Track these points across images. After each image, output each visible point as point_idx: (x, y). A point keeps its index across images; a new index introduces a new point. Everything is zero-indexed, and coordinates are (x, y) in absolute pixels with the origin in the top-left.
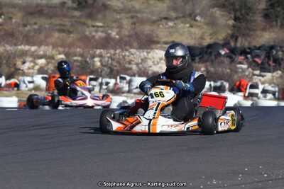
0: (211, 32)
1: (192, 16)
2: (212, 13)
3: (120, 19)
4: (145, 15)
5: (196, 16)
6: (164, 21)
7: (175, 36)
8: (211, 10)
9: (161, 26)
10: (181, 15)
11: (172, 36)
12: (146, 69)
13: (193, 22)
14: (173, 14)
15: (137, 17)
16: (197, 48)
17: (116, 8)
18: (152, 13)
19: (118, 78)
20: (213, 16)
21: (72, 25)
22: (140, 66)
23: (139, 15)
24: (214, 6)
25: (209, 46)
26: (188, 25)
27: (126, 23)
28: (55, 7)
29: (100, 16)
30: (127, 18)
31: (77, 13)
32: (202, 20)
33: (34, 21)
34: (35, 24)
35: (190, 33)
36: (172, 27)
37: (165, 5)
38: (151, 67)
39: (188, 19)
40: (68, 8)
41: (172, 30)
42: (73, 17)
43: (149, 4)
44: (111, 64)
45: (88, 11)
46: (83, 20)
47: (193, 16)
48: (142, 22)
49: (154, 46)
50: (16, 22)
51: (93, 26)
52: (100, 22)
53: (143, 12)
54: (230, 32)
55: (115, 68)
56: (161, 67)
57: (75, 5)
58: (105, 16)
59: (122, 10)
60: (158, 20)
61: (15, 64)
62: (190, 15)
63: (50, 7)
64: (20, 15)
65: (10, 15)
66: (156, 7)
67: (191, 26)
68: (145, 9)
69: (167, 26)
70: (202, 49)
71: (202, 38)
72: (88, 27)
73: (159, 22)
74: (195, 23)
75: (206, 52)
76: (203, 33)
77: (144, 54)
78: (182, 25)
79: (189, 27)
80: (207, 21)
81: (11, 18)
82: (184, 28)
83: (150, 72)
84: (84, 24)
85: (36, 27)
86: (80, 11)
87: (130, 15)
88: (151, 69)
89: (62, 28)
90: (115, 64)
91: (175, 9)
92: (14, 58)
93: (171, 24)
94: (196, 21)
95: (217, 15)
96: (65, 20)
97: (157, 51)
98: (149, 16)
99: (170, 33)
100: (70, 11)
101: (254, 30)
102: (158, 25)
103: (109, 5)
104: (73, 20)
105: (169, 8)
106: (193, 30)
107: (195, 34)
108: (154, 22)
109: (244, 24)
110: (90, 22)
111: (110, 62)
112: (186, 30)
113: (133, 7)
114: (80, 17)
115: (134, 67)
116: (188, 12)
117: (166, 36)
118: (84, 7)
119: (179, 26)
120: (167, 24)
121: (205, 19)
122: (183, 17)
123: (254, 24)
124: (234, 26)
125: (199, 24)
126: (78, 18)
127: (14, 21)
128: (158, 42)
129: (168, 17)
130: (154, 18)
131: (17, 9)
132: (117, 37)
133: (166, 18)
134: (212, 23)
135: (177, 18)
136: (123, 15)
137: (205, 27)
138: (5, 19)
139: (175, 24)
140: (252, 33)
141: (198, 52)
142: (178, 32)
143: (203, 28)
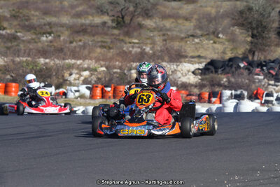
0: (232, 47)
1: (215, 33)
2: (232, 31)
3: (153, 36)
4: (175, 33)
5: (218, 34)
6: (191, 38)
8: (231, 28)
10: (205, 33)
11: (198, 51)
13: (216, 39)
14: (199, 32)
16: (219, 61)
17: (149, 27)
18: (180, 31)
20: (233, 33)
21: (112, 42)
23: (169, 33)
24: (234, 26)
25: (230, 60)
26: (212, 42)
27: (159, 40)
28: (97, 26)
29: (135, 34)
30: (159, 36)
31: (116, 32)
33: (79, 38)
34: (80, 41)
35: (214, 49)
37: (192, 24)
39: (212, 36)
40: (109, 27)
41: (198, 46)
42: (113, 35)
43: (178, 23)
45: (126, 29)
46: (121, 37)
48: (173, 39)
49: (183, 60)
50: (64, 39)
51: (130, 43)
52: (136, 39)
53: (173, 31)
54: (248, 47)
56: (189, 79)
57: (114, 25)
58: (140, 34)
59: (154, 28)
60: (186, 38)
61: (63, 76)
62: (214, 33)
63: (93, 26)
64: (67, 33)
65: (59, 33)
66: (184, 26)
67: (215, 43)
68: (175, 27)
70: (224, 62)
71: (224, 52)
72: (126, 43)
73: (187, 39)
74: (218, 40)
76: (225, 48)
77: (173, 67)
78: (207, 41)
80: (228, 38)
81: (59, 36)
83: (179, 83)
84: (122, 40)
85: (81, 43)
86: (119, 30)
87: (161, 33)
88: (180, 79)
89: (103, 44)
91: (201, 28)
92: (62, 70)
93: (197, 40)
95: (236, 33)
96: (106, 37)
97: (185, 64)
98: (178, 34)
99: (196, 49)
100: (110, 30)
101: (269, 46)
102: (186, 42)
104: (113, 37)
105: (196, 27)
106: (216, 46)
107: (218, 49)
108: (182, 39)
109: (260, 41)
110: (127, 39)
112: (210, 46)
113: (165, 26)
114: (119, 35)
116: (211, 30)
117: (193, 51)
118: (121, 26)
120: (193, 41)
121: (226, 36)
122: (207, 34)
123: (269, 40)
124: (252, 43)
126: (117, 35)
127: (62, 38)
128: (186, 57)
130: (183, 35)
131: (65, 28)
132: (151, 52)
133: (192, 36)
134: (232, 40)
135: (202, 35)
136: (156, 33)
137: (227, 43)
138: (54, 37)
140: (267, 48)
141: (221, 65)
142: (203, 48)
143: (224, 44)
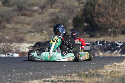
7: (34, 39)
9: (28, 35)
12: (19, 50)
15: (18, 31)
19: (7, 54)
22: (17, 49)
32: (46, 33)
36: (33, 35)
38: (21, 49)
44: (4, 48)
47: (42, 31)
55: (5, 50)
69: (31, 35)
75: (46, 44)
79: (40, 36)
82: (38, 36)
90: (6, 48)
94: (43, 33)
103: (6, 26)
111: (3, 47)
115: (14, 50)
119: (36, 35)
125: (45, 34)
129: (31, 31)
139: (34, 34)
